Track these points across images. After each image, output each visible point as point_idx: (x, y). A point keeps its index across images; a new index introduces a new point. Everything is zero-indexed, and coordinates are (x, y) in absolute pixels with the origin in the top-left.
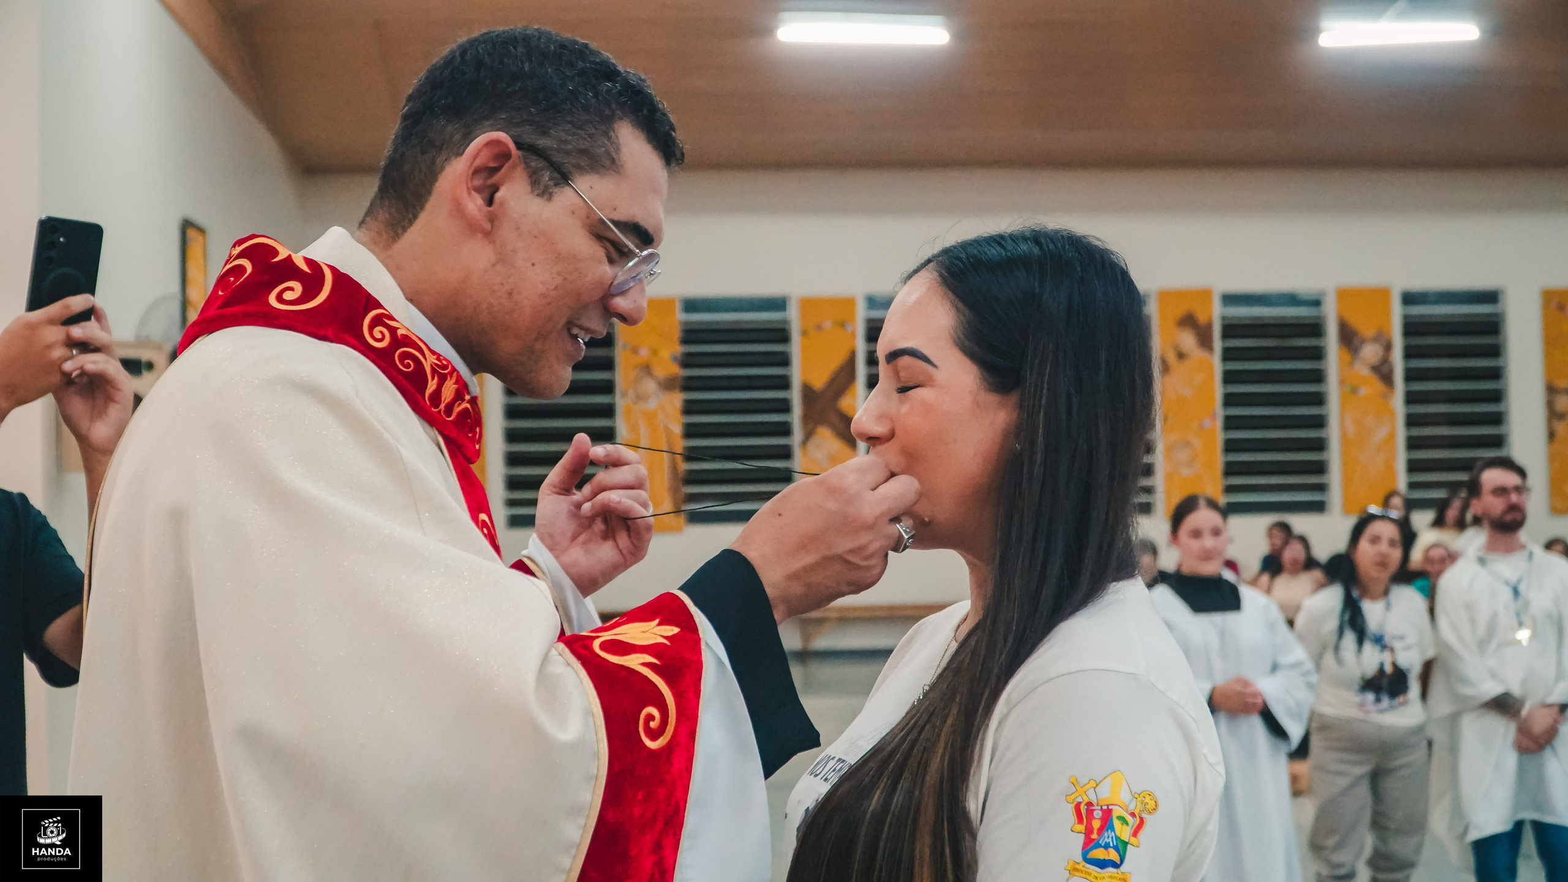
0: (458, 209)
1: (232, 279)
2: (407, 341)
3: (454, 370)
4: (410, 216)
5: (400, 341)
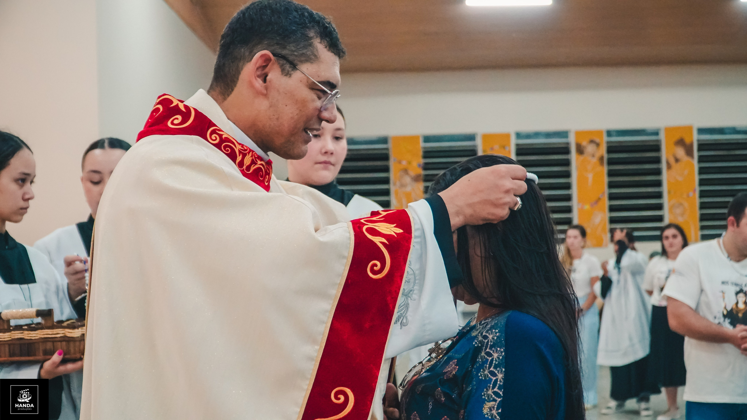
0: (251, 85)
1: (155, 114)
2: (227, 140)
3: (250, 151)
4: (230, 90)
5: (224, 140)
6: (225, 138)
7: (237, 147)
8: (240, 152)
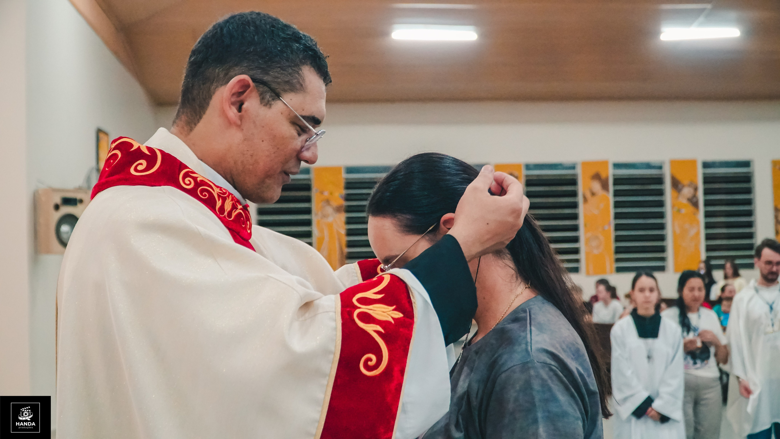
0: (224, 116)
1: (112, 161)
2: (203, 183)
3: (230, 194)
4: (198, 117)
5: (199, 184)
6: (200, 181)
7: (215, 191)
8: (219, 196)
